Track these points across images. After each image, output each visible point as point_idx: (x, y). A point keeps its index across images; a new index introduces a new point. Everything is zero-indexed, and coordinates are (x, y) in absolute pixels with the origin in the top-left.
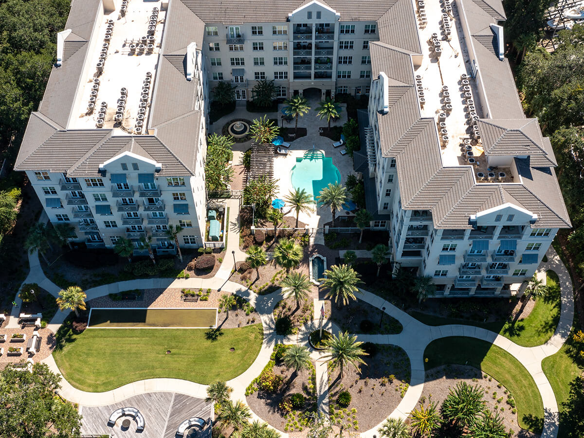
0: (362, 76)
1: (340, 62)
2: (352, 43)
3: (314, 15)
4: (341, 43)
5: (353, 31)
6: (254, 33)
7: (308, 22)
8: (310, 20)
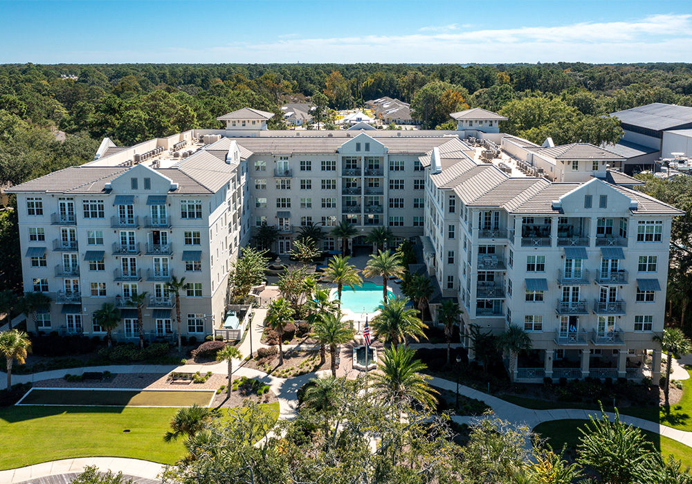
0: (416, 224)
1: (391, 206)
2: (402, 182)
3: (363, 147)
4: (391, 182)
5: (402, 168)
6: (302, 169)
7: (358, 154)
8: (359, 152)
